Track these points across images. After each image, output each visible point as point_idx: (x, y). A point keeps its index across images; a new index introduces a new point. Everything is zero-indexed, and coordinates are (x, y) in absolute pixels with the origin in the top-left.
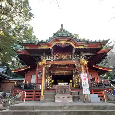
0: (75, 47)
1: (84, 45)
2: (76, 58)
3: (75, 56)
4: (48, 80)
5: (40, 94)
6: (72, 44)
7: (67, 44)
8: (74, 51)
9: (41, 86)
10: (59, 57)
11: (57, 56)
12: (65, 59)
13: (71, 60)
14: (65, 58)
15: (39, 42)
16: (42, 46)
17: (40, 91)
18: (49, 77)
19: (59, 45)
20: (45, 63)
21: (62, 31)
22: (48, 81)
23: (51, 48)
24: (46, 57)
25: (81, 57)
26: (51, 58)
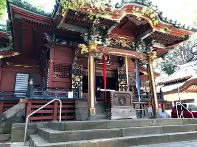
1: (168, 29)
2: (141, 48)
6: (151, 22)
11: (114, 40)
13: (135, 51)
18: (78, 79)
19: (132, 19)
26: (103, 41)
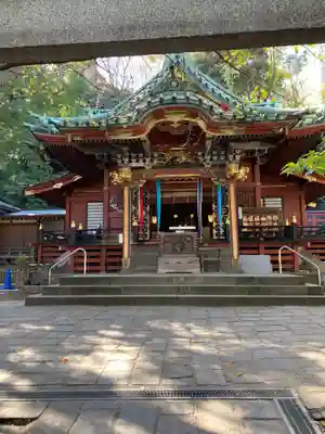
0: (209, 134)
1: (235, 128)
2: (215, 158)
3: (214, 153)
5: (121, 256)
6: (202, 124)
7: (187, 123)
9: (121, 235)
10: (168, 157)
11: (163, 156)
12: (186, 165)
13: (202, 165)
14: (184, 159)
17: (120, 249)
20: (129, 176)
24: (130, 157)
25: (231, 157)
26: (144, 161)
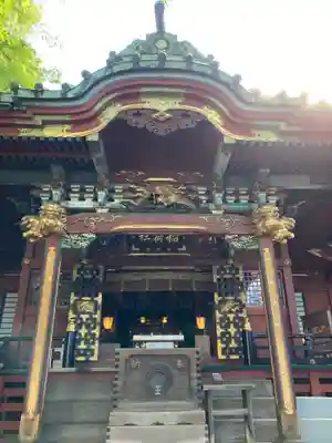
0: (230, 137)
1: (283, 126)
2: (231, 199)
3: (231, 190)
4: (79, 318)
6: (213, 117)
8: (222, 161)
10: (143, 192)
13: (207, 211)
14: (173, 199)
15: (22, 94)
16: (38, 120)
18: (86, 305)
19: (141, 123)
20: (60, 224)
21: (162, 44)
22: (79, 326)
23: (92, 135)
24: (68, 190)
25: (262, 196)
26: (95, 199)
